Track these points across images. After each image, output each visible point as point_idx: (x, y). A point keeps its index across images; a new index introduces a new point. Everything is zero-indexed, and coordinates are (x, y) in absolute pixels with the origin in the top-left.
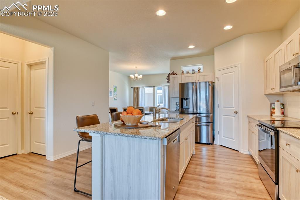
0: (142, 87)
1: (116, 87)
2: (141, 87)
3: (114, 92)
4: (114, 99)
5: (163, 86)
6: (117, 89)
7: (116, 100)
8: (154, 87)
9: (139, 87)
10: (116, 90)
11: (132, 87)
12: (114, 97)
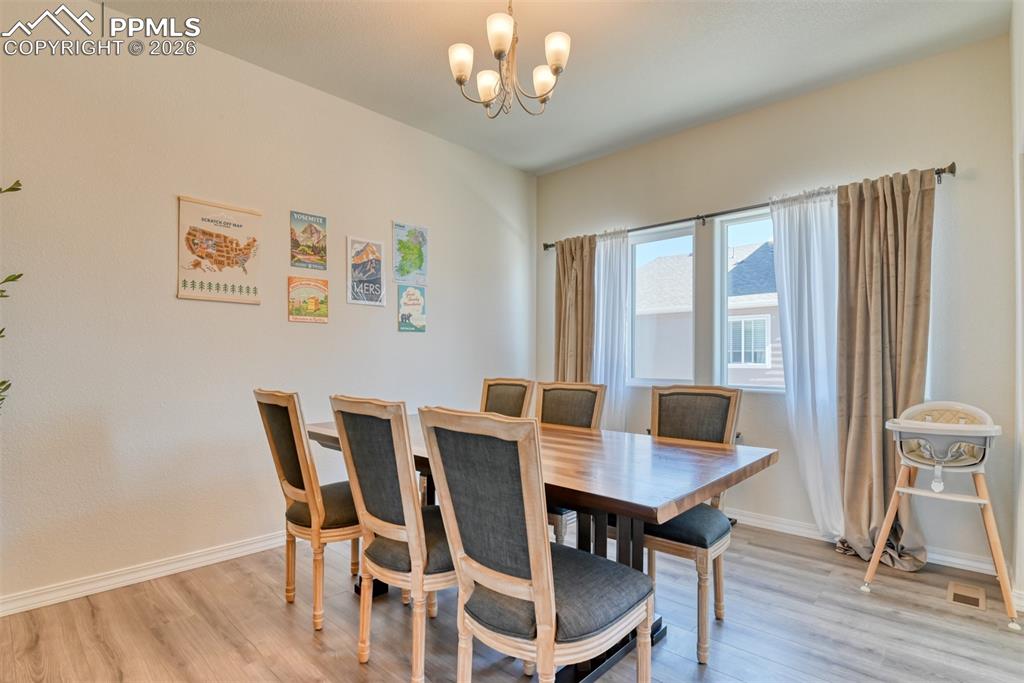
0: (615, 234)
1: (419, 238)
2: (605, 235)
3: (401, 270)
4: (405, 322)
5: (783, 201)
6: (429, 250)
7: (421, 330)
8: (703, 219)
9: (592, 240)
10: (421, 257)
11: (546, 247)
12: (405, 310)
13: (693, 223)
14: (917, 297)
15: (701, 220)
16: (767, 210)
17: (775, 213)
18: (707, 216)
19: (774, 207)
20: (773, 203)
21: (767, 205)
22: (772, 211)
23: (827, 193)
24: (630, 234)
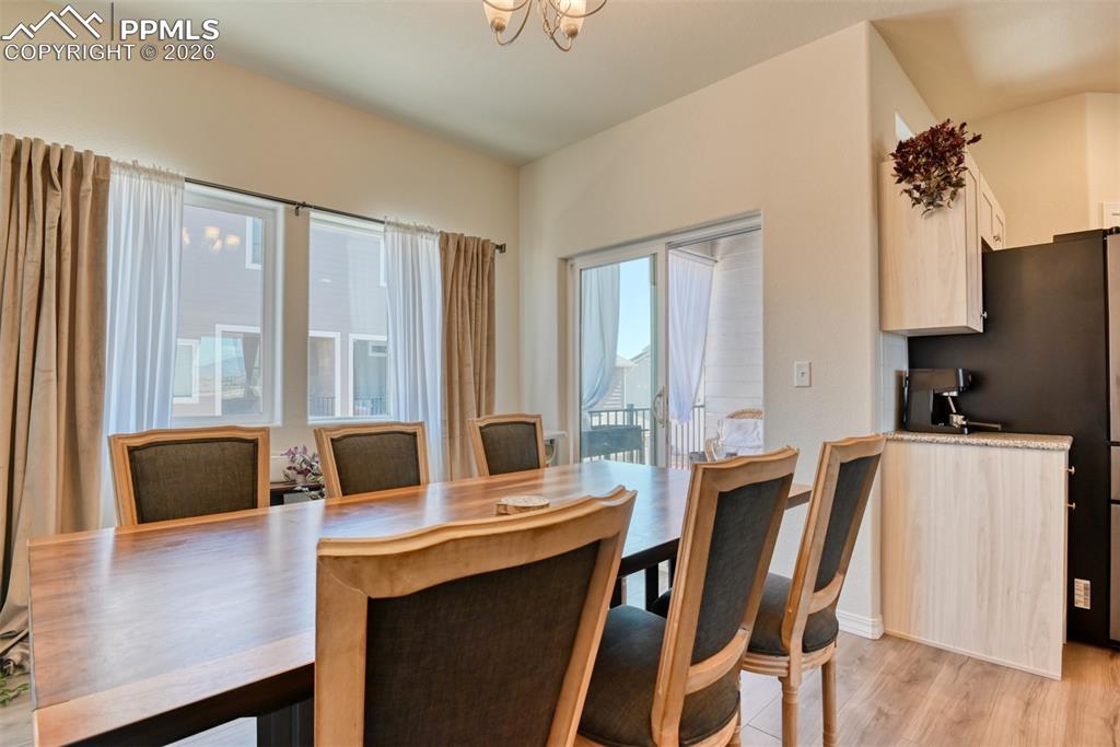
5: (398, 225)
13: (281, 206)
14: (488, 338)
15: (294, 207)
16: (380, 227)
17: (389, 235)
18: (304, 205)
19: (388, 228)
20: (389, 223)
21: (383, 222)
22: (385, 231)
23: (432, 233)
24: (188, 186)
